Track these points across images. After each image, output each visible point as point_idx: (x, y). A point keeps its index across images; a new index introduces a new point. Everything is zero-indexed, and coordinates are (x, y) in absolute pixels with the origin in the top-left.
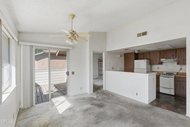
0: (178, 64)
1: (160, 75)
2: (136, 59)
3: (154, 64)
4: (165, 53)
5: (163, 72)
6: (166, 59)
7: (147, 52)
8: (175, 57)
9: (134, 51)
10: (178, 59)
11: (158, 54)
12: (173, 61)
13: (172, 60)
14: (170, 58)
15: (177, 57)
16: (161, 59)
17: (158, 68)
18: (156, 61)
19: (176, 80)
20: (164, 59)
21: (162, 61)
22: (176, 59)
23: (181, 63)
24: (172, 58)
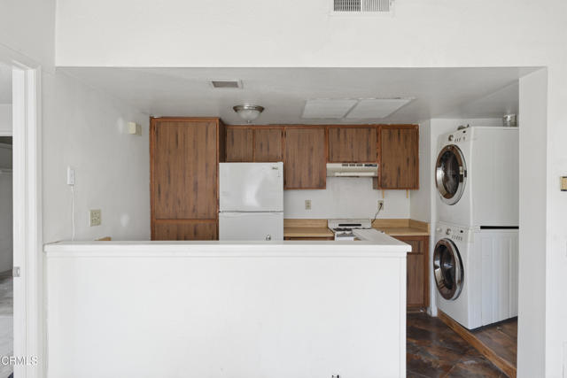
0: (383, 185)
2: (221, 161)
4: (342, 136)
5: (325, 221)
6: (345, 163)
7: (270, 125)
8: (372, 157)
9: (237, 109)
10: (382, 166)
11: (319, 140)
14: (358, 162)
16: (329, 166)
17: (308, 205)
20: (339, 166)
22: (376, 168)
23: (391, 184)
24: (364, 162)
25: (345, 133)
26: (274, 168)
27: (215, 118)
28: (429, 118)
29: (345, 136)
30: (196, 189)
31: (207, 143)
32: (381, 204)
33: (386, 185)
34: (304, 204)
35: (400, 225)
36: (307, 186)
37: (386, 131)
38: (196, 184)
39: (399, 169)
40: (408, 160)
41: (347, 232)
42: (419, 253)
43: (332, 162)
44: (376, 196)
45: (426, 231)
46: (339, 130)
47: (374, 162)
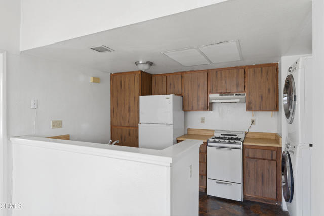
0: (249, 109)
1: (208, 141)
2: (143, 93)
3: (192, 110)
4: (219, 76)
5: (213, 131)
6: (221, 94)
7: (175, 73)
8: (241, 89)
9: (136, 63)
10: (249, 94)
11: (203, 80)
12: (238, 100)
13: (234, 98)
14: (231, 93)
15: (246, 89)
16: (211, 96)
17: (203, 121)
18: (198, 100)
19: (246, 155)
20: (217, 95)
21: (213, 101)
22: (244, 96)
23: (255, 107)
24: (234, 92)
25: (221, 73)
26: (167, 98)
27: (138, 71)
28: (281, 56)
29: (221, 75)
30: (129, 110)
31: (134, 85)
32: (253, 121)
33: (251, 108)
34: (200, 120)
35: (268, 137)
36: (196, 109)
37: (251, 70)
38: (129, 108)
39: (262, 97)
40: (269, 89)
41: (222, 140)
42: (272, 160)
43: (212, 93)
44: (249, 116)
45: (279, 144)
46: (217, 72)
47: (242, 92)
